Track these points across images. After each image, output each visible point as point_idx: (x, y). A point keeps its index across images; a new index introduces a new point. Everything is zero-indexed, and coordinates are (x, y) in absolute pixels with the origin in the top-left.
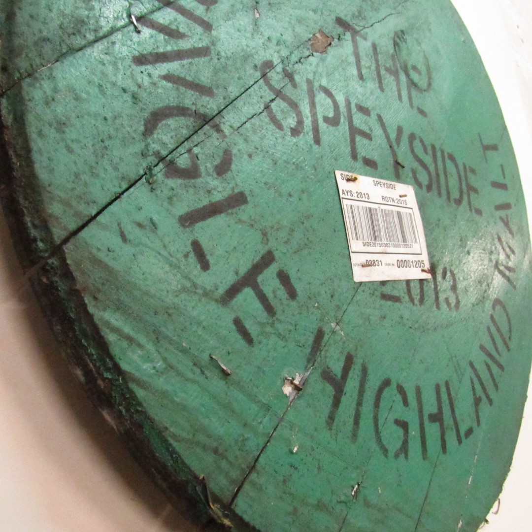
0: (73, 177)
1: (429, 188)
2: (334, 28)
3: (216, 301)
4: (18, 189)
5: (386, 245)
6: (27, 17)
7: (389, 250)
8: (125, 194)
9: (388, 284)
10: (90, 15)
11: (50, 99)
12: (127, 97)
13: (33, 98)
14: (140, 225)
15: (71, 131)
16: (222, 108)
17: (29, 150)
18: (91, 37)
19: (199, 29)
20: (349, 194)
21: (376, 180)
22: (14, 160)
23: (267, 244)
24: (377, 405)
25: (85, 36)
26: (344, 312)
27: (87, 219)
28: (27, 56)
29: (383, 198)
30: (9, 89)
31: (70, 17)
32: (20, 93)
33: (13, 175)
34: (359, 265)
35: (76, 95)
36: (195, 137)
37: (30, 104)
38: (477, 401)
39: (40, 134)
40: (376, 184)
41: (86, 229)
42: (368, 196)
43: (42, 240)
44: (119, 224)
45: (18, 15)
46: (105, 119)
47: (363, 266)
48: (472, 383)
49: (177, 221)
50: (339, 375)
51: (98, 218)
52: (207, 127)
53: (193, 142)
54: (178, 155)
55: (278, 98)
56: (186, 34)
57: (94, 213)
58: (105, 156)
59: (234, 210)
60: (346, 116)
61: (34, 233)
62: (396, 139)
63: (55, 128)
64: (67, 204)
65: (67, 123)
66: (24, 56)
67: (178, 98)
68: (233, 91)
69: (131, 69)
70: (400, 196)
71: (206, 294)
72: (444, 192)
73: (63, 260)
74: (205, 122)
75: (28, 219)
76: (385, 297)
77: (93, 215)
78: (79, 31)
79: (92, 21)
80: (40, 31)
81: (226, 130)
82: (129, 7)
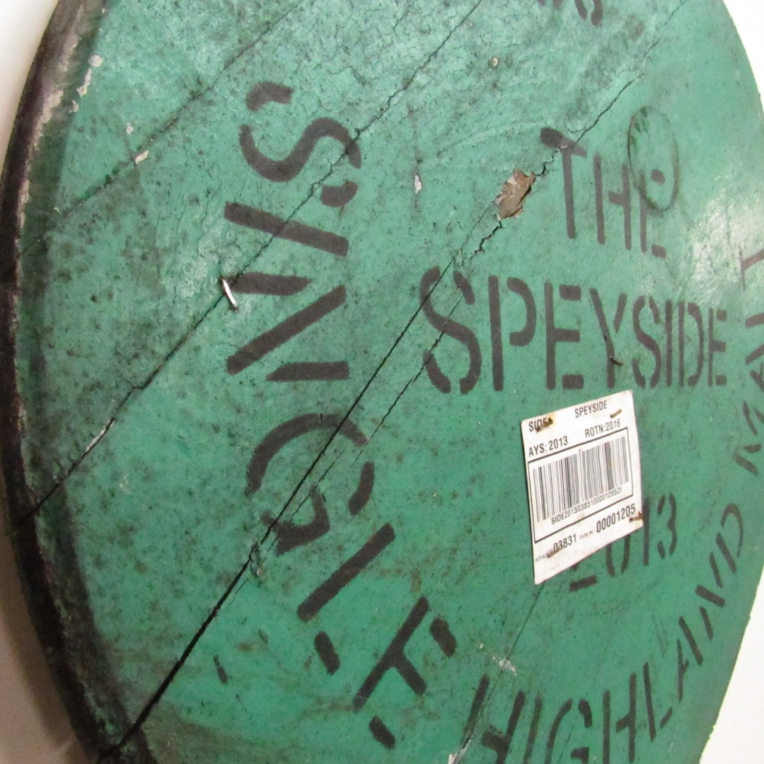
0: (148, 611)
1: (655, 380)
2: (538, 152)
3: (347, 708)
4: (72, 654)
5: (585, 506)
6: (62, 355)
7: (587, 512)
8: (223, 607)
9: (581, 565)
10: (160, 308)
11: (108, 494)
12: (222, 439)
13: (84, 506)
14: (245, 647)
15: (141, 537)
16: (361, 390)
17: (83, 594)
18: (162, 350)
19: (328, 258)
20: (539, 449)
21: (578, 406)
22: (64, 613)
23: (418, 590)
24: (550, 744)
25: (153, 352)
26: (518, 637)
27: (171, 667)
28: (68, 429)
29: (587, 432)
30: (47, 498)
31: (129, 326)
32: (64, 504)
33: (64, 636)
34: (544, 557)
35: (145, 470)
36: (320, 463)
37: (80, 518)
38: (683, 668)
39: (99, 563)
40: (578, 414)
41: (171, 686)
42: (566, 440)
43: (112, 721)
44: (216, 659)
45: (48, 358)
46: (190, 493)
47: (548, 556)
48: (680, 647)
49: (296, 615)
50: (505, 731)
51: (187, 661)
52: (338, 437)
53: (318, 473)
54: (297, 507)
55: (444, 335)
56: (308, 277)
57: (180, 654)
58: (192, 556)
59: (374, 561)
60: (544, 317)
61: (100, 713)
62: (615, 322)
63: (119, 543)
64: (142, 656)
65: (136, 525)
66: (63, 431)
67: (295, 404)
68: (379, 350)
69: (225, 385)
70: (612, 416)
71: (334, 706)
72: (675, 375)
73: (143, 745)
74: (335, 429)
75: (89, 695)
76: (575, 586)
77: (179, 658)
78: (144, 347)
79: (164, 317)
80: (85, 374)
81: (366, 429)
82: (220, 263)
